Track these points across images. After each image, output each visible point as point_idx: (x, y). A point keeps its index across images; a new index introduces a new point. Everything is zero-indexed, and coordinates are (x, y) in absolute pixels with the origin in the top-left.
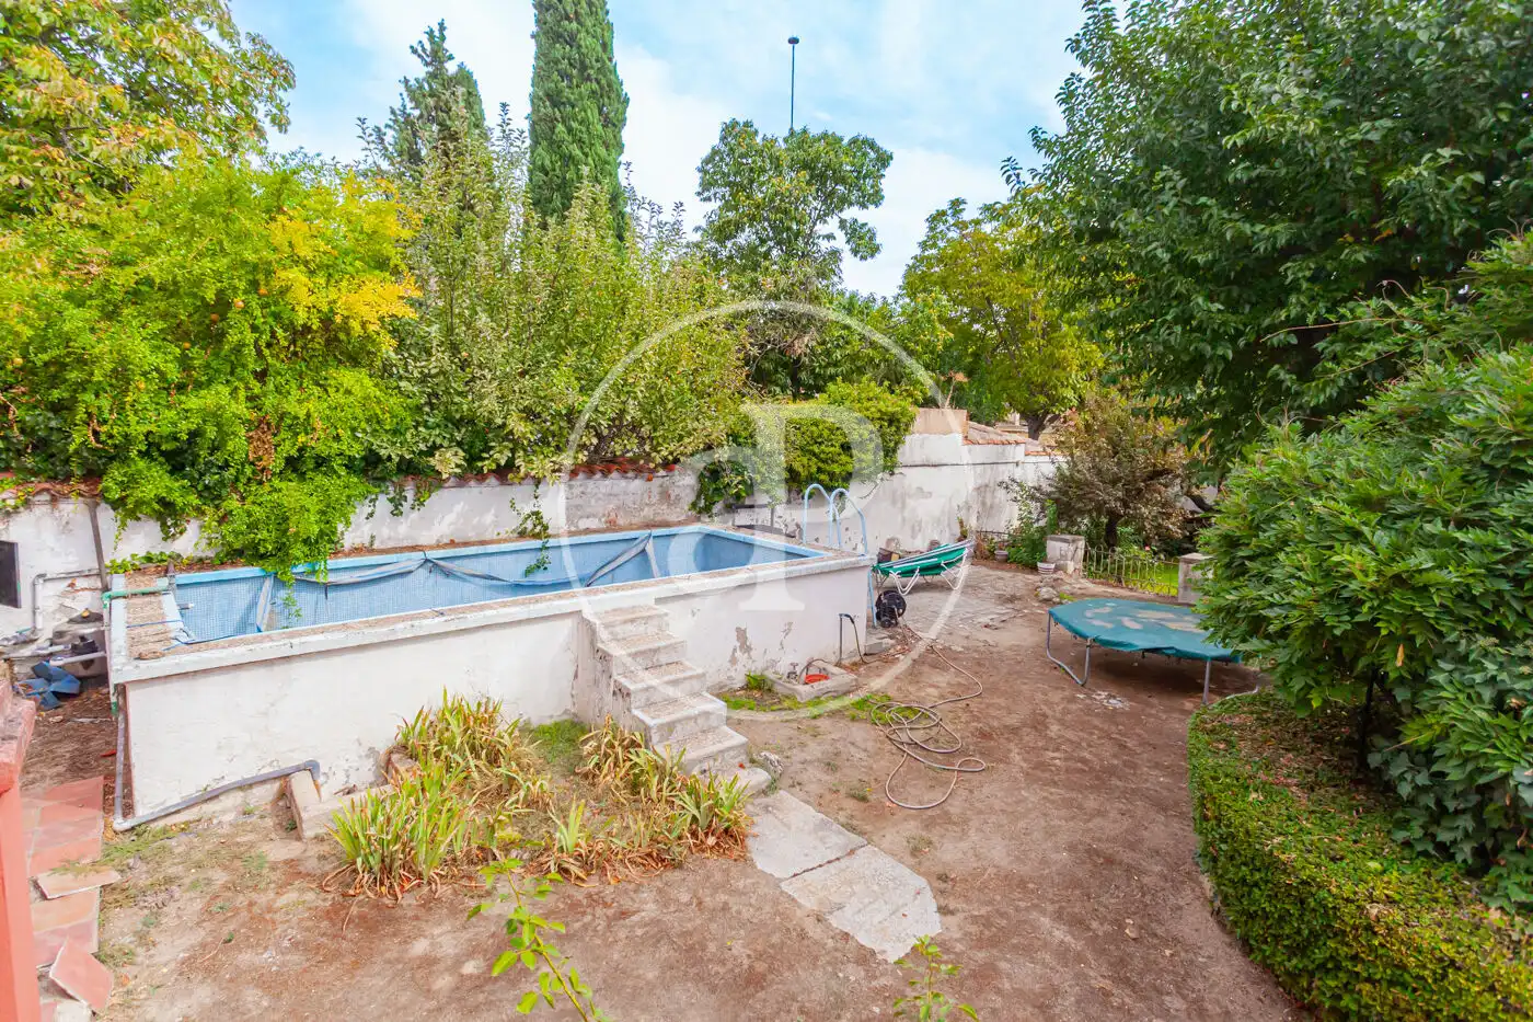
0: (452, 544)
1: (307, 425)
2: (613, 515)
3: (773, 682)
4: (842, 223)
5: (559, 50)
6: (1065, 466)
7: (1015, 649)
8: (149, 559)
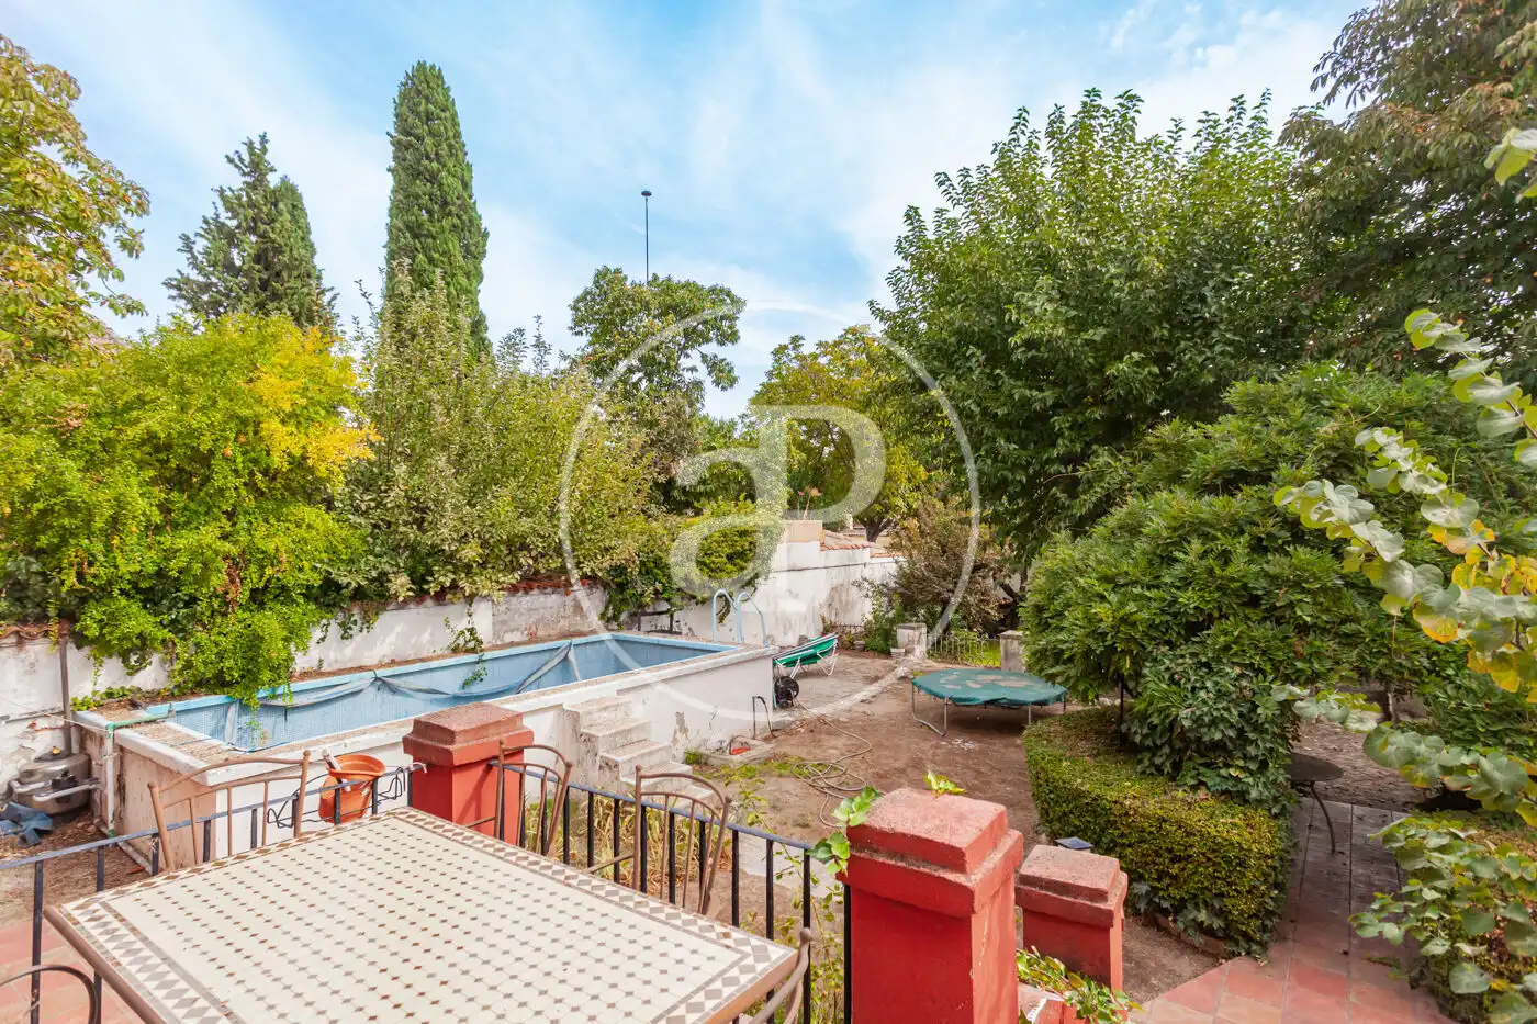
0: (393, 662)
1: (274, 560)
2: (534, 629)
3: (709, 757)
4: (704, 356)
5: (420, 187)
6: (905, 565)
7: (889, 716)
8: (110, 695)
